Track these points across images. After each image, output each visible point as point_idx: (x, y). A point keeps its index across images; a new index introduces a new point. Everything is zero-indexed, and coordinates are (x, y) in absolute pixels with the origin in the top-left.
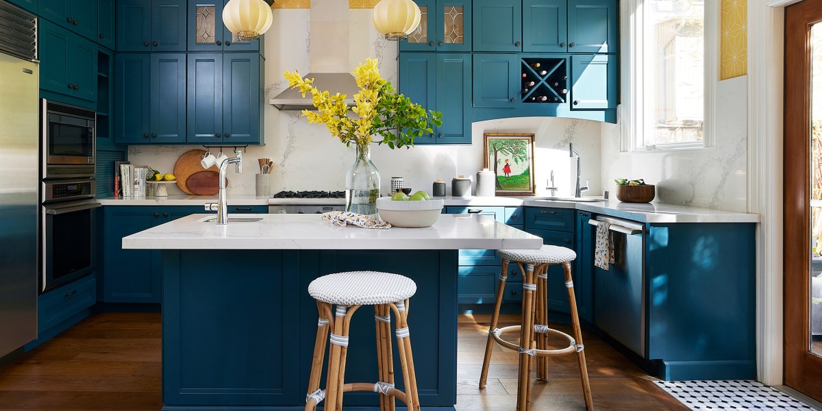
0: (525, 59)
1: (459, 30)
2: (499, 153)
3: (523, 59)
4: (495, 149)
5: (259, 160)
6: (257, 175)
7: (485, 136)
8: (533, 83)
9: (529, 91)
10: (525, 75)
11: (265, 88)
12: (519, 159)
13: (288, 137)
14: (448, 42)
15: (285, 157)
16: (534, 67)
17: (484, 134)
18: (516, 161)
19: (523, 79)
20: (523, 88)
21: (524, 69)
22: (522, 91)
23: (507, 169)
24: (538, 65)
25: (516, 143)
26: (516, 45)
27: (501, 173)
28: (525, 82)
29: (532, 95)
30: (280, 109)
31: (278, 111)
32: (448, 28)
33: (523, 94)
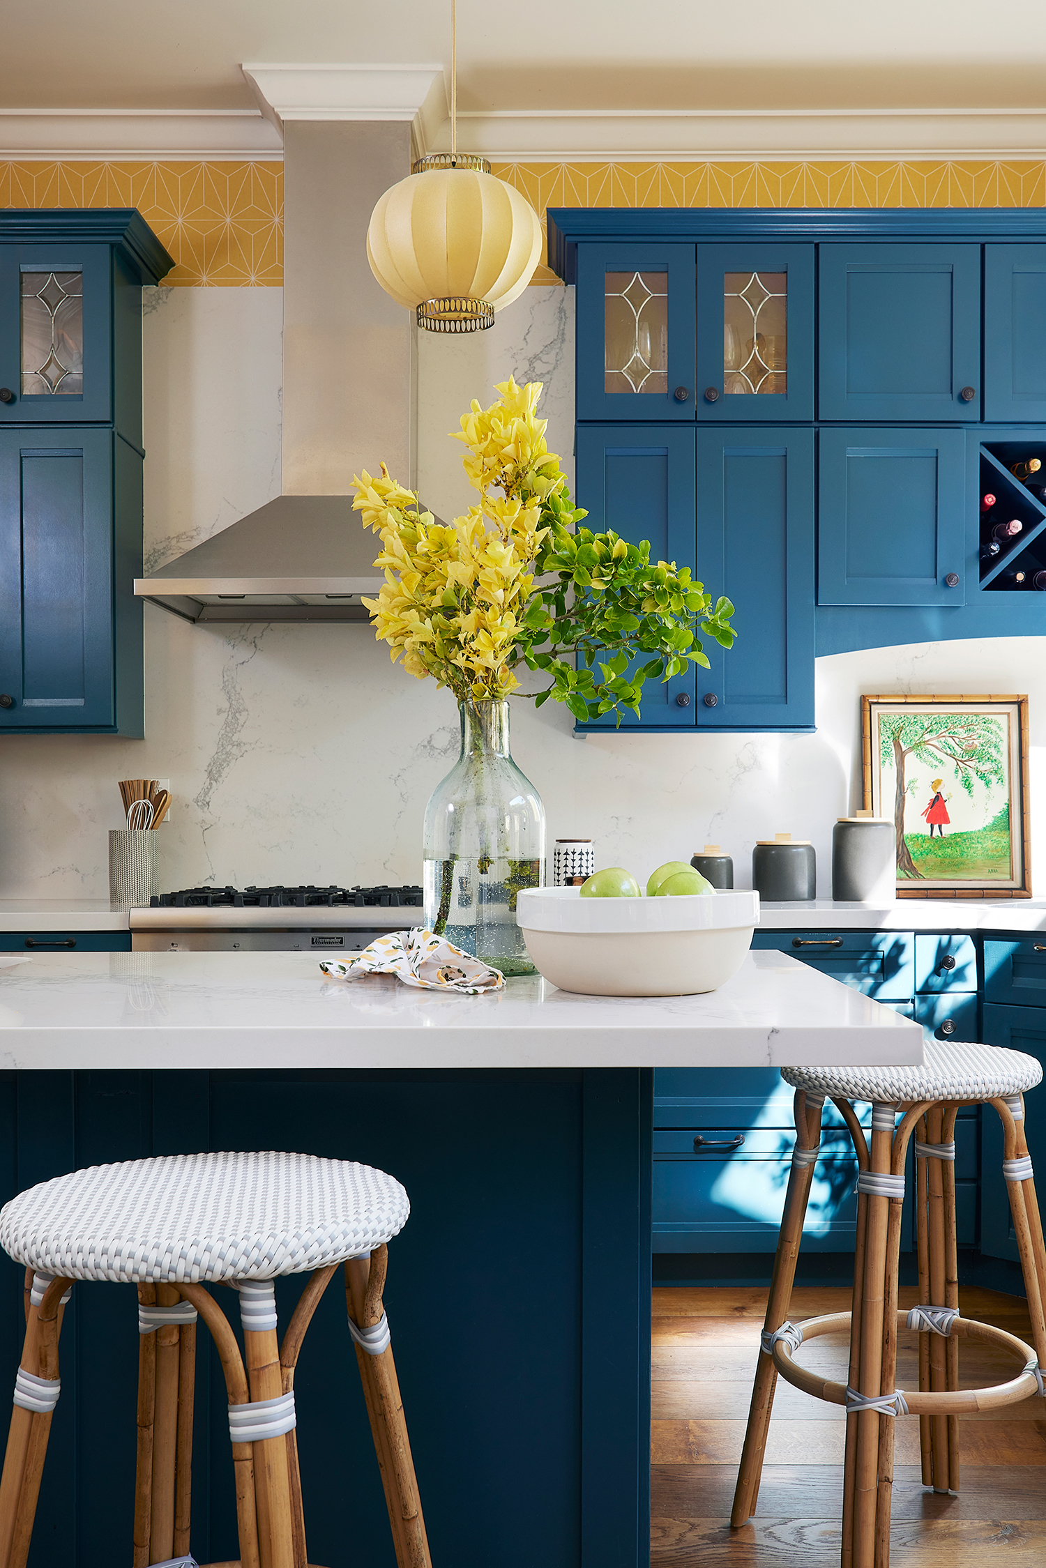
0: (991, 447)
1: (777, 354)
2: (910, 759)
3: (983, 444)
4: (897, 745)
5: (123, 786)
6: (112, 833)
7: (865, 704)
8: (1016, 526)
9: (1004, 551)
10: (990, 500)
11: (147, 548)
12: (975, 780)
13: (220, 711)
14: (738, 390)
15: (213, 775)
16: (1022, 473)
17: (863, 699)
18: (968, 785)
19: (985, 511)
20: (985, 539)
21: (989, 480)
22: (981, 552)
23: (937, 811)
24: (1036, 465)
25: (968, 727)
26: (962, 399)
27: (916, 824)
28: (991, 523)
29: (1016, 566)
30: (193, 620)
31: (186, 624)
32: (737, 344)
33: (986, 564)
